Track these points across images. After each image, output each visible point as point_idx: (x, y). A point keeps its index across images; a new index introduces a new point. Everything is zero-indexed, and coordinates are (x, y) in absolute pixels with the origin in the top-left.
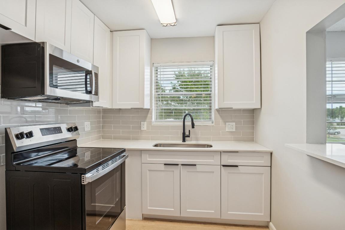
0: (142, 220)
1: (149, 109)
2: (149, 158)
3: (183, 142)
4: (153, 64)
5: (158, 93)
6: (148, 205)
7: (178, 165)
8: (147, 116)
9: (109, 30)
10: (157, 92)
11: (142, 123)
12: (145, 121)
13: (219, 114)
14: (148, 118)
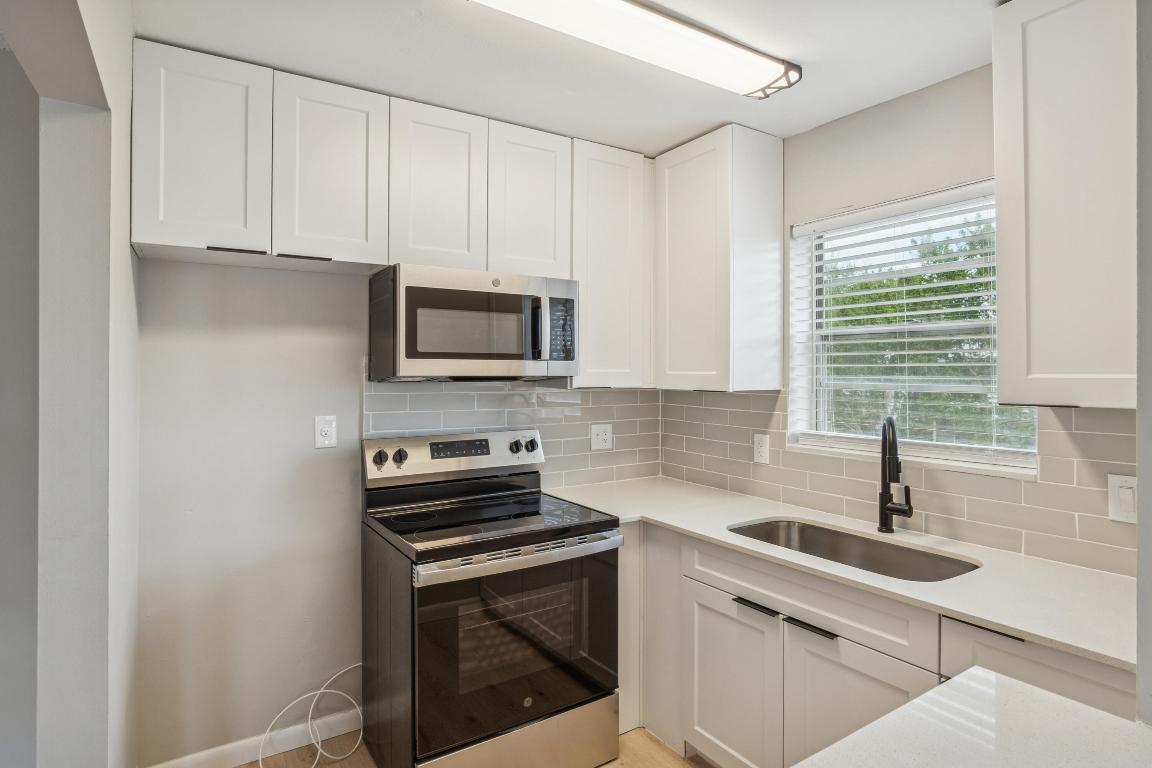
0: (684, 759)
1: (778, 392)
2: (701, 564)
3: (880, 530)
4: (792, 227)
5: (825, 331)
6: (696, 720)
7: (774, 613)
8: (771, 416)
9: (642, 156)
10: (819, 326)
11: (757, 436)
12: (764, 433)
13: (1067, 426)
14: (774, 421)
